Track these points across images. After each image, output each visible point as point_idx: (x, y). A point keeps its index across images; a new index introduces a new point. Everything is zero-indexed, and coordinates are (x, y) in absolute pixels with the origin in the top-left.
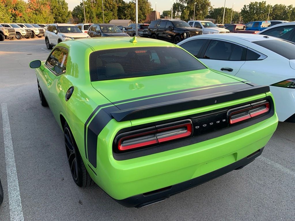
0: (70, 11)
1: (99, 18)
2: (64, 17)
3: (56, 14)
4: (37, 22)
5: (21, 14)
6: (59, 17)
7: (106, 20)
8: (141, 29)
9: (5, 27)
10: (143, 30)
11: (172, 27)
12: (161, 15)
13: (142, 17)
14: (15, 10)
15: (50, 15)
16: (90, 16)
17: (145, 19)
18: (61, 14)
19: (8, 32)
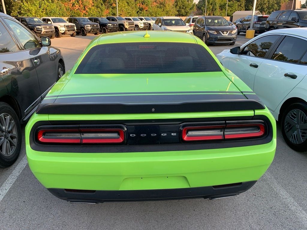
0: (195, 3)
1: (222, 10)
2: (188, 9)
3: (180, 7)
4: (157, 15)
5: (147, 8)
6: (183, 10)
7: (229, 12)
8: (258, 21)
9: (128, 20)
10: (261, 23)
11: (297, 19)
12: (303, 4)
13: (275, 7)
14: (142, 4)
15: (173, 8)
16: (212, 8)
17: (279, 9)
18: (185, 6)
19: (128, 25)
